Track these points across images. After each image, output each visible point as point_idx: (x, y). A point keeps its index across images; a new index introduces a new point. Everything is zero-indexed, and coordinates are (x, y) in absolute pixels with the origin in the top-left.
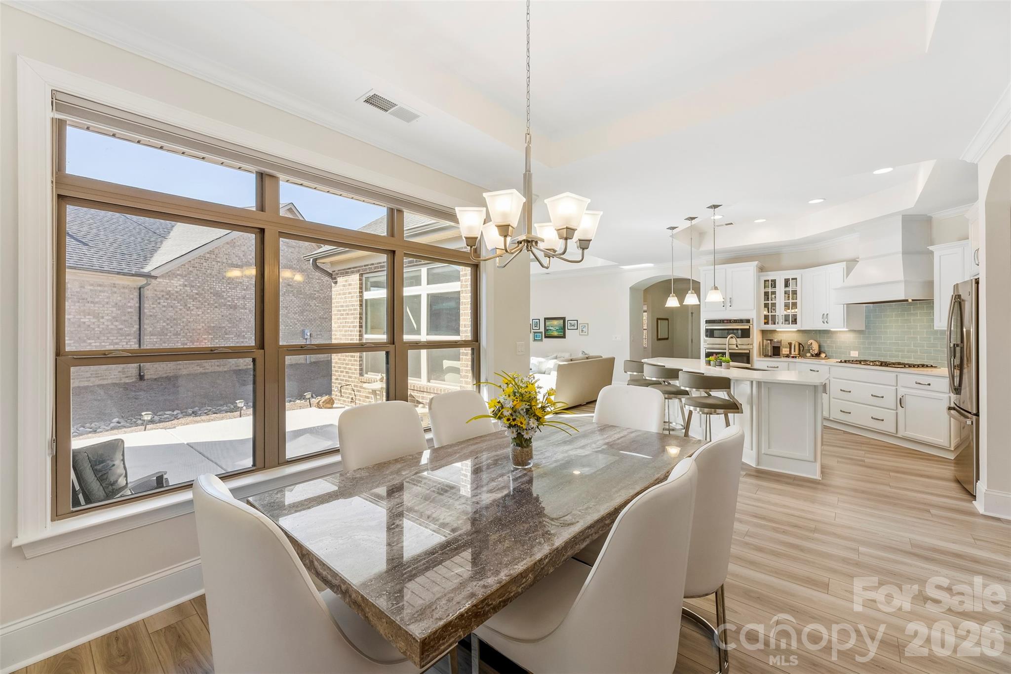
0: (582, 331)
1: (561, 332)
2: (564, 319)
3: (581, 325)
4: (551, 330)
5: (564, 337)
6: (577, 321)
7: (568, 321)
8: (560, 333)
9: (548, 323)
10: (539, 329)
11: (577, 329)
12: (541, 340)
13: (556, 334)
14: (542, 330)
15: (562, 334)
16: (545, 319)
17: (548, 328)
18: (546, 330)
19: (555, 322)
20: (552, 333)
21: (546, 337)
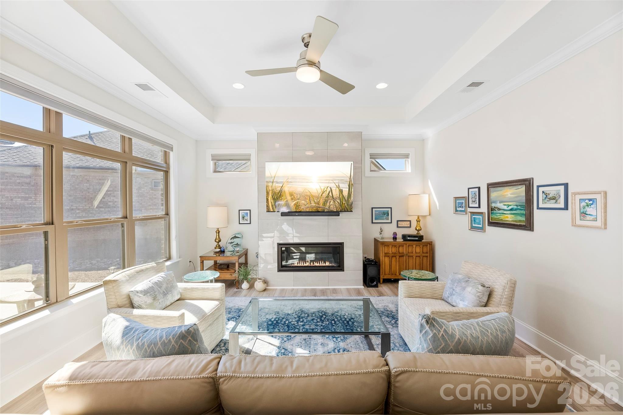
0: (584, 214)
1: (521, 215)
2: (528, 183)
3: (578, 197)
4: (499, 209)
5: (528, 226)
6: (566, 186)
7: (538, 187)
8: (519, 218)
9: (494, 194)
10: (479, 207)
11: (566, 208)
12: (482, 229)
13: (509, 218)
14: (484, 209)
15: (523, 219)
16: (491, 186)
17: (493, 205)
18: (491, 210)
19: (509, 193)
20: (503, 217)
21: (491, 224)
